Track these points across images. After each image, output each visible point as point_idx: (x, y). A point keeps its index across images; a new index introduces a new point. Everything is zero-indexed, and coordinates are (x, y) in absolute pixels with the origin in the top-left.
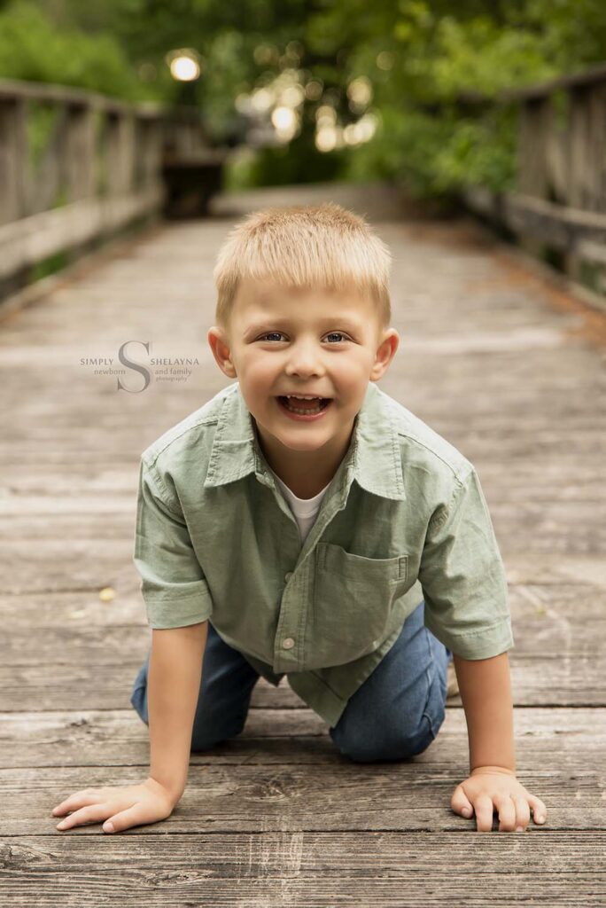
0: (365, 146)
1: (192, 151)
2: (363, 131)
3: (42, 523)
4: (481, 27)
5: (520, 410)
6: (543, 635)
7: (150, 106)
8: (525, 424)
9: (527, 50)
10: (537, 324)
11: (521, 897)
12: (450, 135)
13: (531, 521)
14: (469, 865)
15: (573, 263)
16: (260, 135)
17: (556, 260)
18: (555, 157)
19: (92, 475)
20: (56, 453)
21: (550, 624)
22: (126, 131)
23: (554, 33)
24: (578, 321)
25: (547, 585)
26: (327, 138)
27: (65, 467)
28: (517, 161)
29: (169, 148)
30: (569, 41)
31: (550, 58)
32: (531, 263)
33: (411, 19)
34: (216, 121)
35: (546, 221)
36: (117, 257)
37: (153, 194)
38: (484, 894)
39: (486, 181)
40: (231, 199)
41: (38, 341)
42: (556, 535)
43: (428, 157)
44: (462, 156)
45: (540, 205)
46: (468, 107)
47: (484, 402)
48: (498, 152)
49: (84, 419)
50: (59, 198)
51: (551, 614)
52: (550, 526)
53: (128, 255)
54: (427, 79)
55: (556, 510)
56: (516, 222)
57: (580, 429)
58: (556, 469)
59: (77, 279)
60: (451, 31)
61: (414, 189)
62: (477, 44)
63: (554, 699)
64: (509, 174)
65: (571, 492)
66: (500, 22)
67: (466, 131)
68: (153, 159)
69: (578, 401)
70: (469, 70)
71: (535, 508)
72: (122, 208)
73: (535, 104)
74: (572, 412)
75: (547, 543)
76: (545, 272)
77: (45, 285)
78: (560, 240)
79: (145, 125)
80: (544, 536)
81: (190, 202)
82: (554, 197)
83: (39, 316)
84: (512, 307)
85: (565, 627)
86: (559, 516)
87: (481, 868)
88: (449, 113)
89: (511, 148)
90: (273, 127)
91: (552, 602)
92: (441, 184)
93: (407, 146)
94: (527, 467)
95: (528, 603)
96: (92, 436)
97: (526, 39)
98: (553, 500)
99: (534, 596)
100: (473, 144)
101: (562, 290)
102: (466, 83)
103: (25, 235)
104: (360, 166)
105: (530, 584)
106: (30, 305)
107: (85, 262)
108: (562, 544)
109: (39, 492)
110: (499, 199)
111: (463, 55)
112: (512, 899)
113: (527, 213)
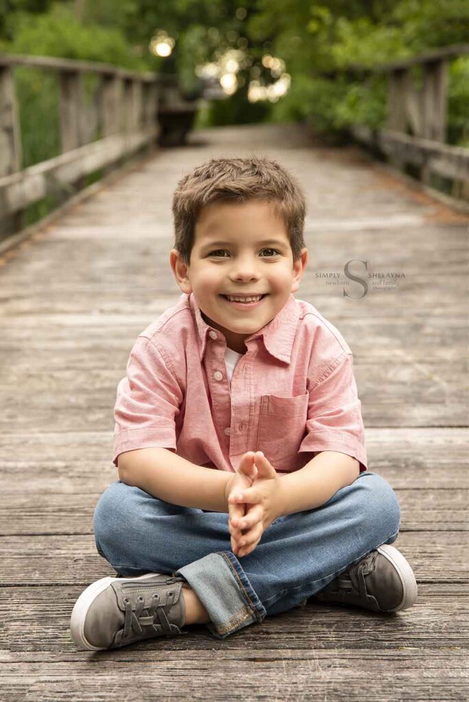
0: (281, 99)
1: (176, 103)
2: (280, 89)
3: (123, 330)
4: (364, 24)
5: (402, 263)
6: (432, 390)
7: (148, 75)
8: (408, 271)
9: (395, 39)
10: (406, 212)
11: (437, 521)
12: (345, 93)
13: (417, 328)
14: (406, 506)
15: (426, 174)
16: (212, 92)
17: (414, 172)
18: (412, 108)
19: (147, 302)
20: (123, 289)
21: (435, 384)
22: (137, 91)
23: (411, 28)
24: (431, 210)
25: (432, 363)
26: (256, 93)
27: (130, 297)
28: (388, 109)
29: (161, 101)
30: (421, 33)
31: (408, 44)
32: (398, 174)
33: (319, 19)
34: (187, 84)
35: (408, 147)
36: (133, 171)
37: (153, 131)
38: (416, 520)
39: (368, 122)
40: (199, 134)
41: (94, 223)
42: (433, 335)
43: (329, 106)
44: (352, 106)
45: (403, 138)
46: (355, 75)
47: (379, 259)
48: (376, 104)
49: (133, 270)
50: (99, 134)
51: (436, 378)
52: (428, 330)
53: (140, 170)
54: (329, 57)
55: (432, 321)
56: (387, 148)
57: (440, 274)
58: (428, 298)
59: (110, 185)
60: (344, 27)
61: (321, 127)
62: (360, 34)
63: (443, 423)
64: (382, 118)
65: (438, 311)
66: (375, 21)
67: (354, 90)
68: (152, 108)
69: (437, 258)
70: (356, 52)
71: (419, 320)
72: (136, 140)
73: (399, 73)
74: (433, 265)
75: (429, 340)
76: (408, 179)
77: (93, 188)
78: (418, 160)
79: (146, 86)
80: (426, 335)
81: (175, 136)
82: (410, 132)
83: (91, 207)
84: (389, 202)
85: (444, 385)
86: (435, 324)
87: (412, 508)
88: (341, 79)
89: (383, 101)
90: (221, 87)
91: (435, 372)
92: (338, 124)
93: (315, 99)
94: (411, 296)
95: (420, 373)
96: (141, 279)
97: (393, 32)
98: (428, 315)
99: (425, 369)
100: (358, 99)
101: (419, 191)
102: (353, 60)
103: (81, 158)
104: (279, 113)
105: (421, 362)
106: (86, 201)
107: (114, 174)
108: (438, 340)
109: (117, 312)
110: (375, 134)
111: (351, 41)
112: (432, 522)
113: (395, 143)
